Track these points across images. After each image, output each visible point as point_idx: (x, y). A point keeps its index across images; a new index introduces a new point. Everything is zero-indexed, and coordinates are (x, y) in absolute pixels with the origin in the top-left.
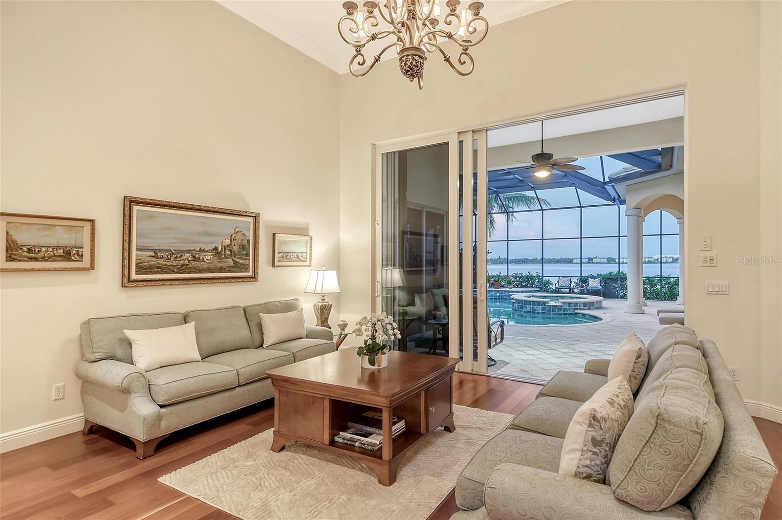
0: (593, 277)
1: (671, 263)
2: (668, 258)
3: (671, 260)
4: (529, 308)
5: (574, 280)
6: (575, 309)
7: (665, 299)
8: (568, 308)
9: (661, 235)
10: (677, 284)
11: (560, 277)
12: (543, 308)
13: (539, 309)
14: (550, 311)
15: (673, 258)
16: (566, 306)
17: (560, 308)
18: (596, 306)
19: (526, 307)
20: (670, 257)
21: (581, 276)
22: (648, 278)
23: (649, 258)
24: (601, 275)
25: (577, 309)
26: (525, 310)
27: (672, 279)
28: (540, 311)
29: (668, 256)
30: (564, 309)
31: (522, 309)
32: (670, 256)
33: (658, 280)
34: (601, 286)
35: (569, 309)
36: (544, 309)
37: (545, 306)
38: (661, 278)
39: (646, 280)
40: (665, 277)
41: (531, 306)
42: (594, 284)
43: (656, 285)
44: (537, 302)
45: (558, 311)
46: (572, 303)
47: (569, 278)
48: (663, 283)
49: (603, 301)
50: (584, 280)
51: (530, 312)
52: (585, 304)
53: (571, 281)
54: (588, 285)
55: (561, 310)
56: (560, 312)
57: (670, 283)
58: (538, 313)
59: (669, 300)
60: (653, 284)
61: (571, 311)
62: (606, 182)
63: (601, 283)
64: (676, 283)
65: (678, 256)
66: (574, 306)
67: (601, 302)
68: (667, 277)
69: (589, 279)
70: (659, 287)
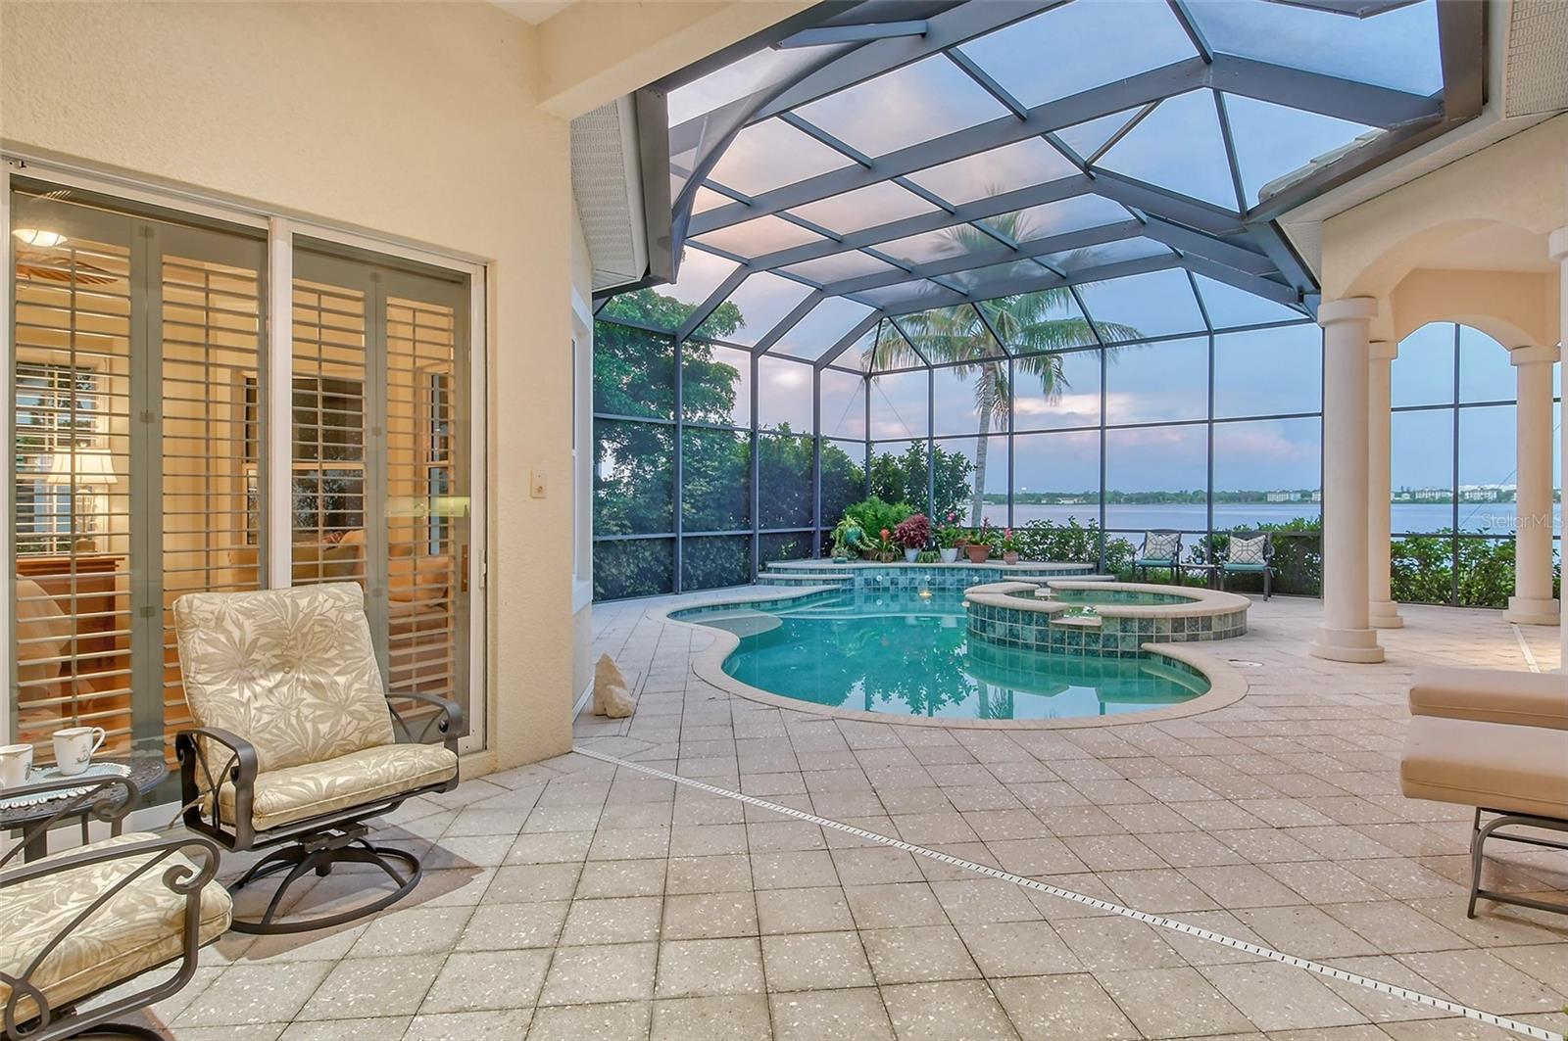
0: (1245, 534)
1: (1494, 501)
2: (1487, 491)
3: (1495, 497)
4: (1000, 629)
5: (1190, 542)
6: (1141, 639)
7: (1468, 604)
8: (1119, 634)
9: (1457, 406)
10: (1510, 558)
11: (1149, 534)
12: (1040, 632)
13: (1029, 633)
14: (1062, 641)
15: (1499, 491)
16: (1115, 630)
17: (1093, 634)
18: (1216, 627)
19: (994, 627)
20: (1492, 490)
21: (1210, 532)
22: (1415, 538)
23: (1442, 490)
24: (1269, 527)
25: (1150, 639)
26: (992, 635)
27: (1491, 543)
28: (1032, 641)
29: (1489, 487)
30: (1108, 638)
31: (985, 632)
32: (1493, 486)
33: (1448, 544)
34: (1264, 558)
35: (1123, 638)
36: (1042, 636)
37: (1046, 623)
38: (1456, 538)
39: (1407, 542)
40: (1469, 536)
41: (1008, 624)
42: (1245, 555)
43: (1439, 559)
44: (1025, 612)
45: (1087, 644)
46: (1131, 619)
47: (1174, 536)
48: (1464, 552)
49: (1249, 612)
50: (1216, 544)
51: (1005, 641)
52: (1178, 623)
53: (1179, 545)
54: (1228, 555)
55: (1096, 642)
56: (1094, 647)
57: (1485, 553)
58: (1027, 647)
59: (1479, 604)
60: (1429, 557)
61: (1130, 646)
62: (1249, 213)
63: (1265, 551)
64: (1507, 554)
65: (1513, 487)
66: (1140, 628)
67: (1240, 614)
68: (1478, 537)
69: (1232, 538)
70: (1448, 564)
